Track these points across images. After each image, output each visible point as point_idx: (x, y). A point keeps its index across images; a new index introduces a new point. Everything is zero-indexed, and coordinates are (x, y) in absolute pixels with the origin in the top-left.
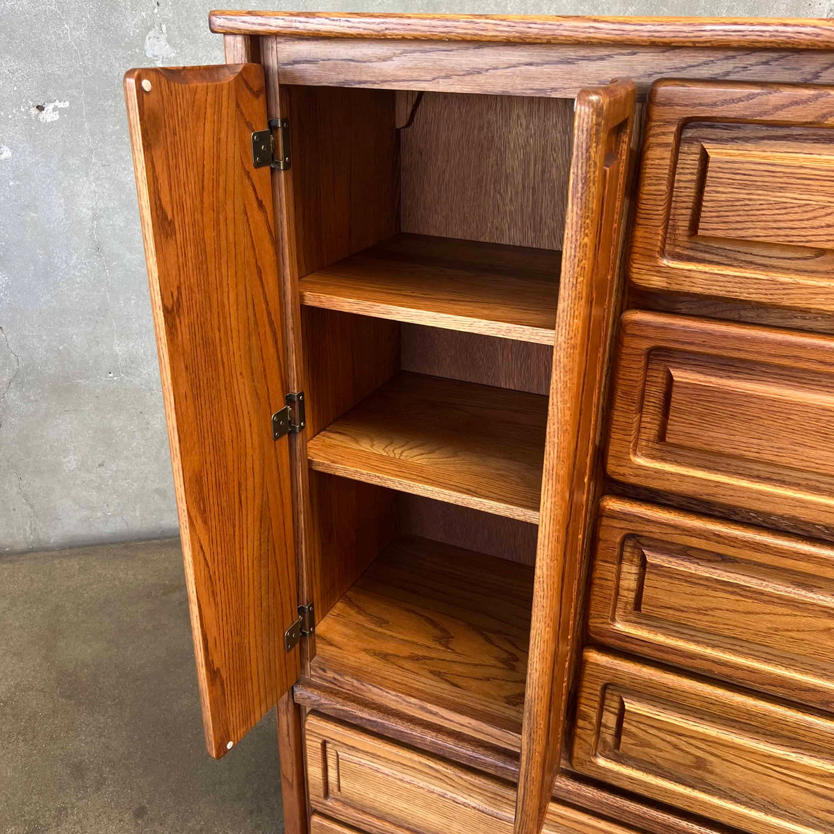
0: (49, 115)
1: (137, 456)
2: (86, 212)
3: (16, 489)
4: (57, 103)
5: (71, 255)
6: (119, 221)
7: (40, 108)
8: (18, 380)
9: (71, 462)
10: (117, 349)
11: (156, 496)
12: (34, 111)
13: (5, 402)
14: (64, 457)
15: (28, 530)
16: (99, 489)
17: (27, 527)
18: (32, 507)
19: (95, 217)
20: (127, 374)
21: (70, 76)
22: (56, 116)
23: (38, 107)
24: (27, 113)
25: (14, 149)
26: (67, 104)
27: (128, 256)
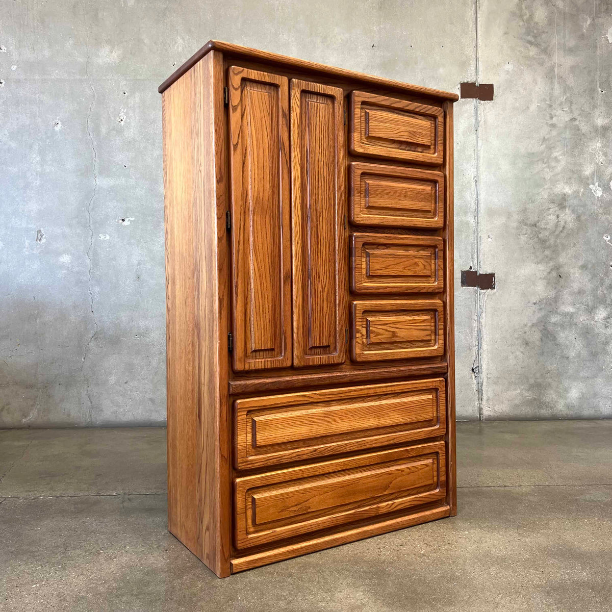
0: (126, 223)
1: (144, 379)
2: (135, 262)
3: (85, 392)
4: (130, 218)
5: (127, 279)
6: (149, 266)
7: (123, 220)
8: (96, 337)
9: (112, 380)
10: (140, 324)
11: (150, 402)
12: (121, 221)
13: (89, 347)
14: (110, 377)
15: (88, 416)
16: (123, 395)
17: (87, 414)
18: (91, 403)
19: (139, 264)
20: (144, 336)
21: (136, 208)
22: (129, 223)
23: (122, 220)
24: (118, 222)
25: (110, 236)
26: (134, 219)
27: (151, 281)
